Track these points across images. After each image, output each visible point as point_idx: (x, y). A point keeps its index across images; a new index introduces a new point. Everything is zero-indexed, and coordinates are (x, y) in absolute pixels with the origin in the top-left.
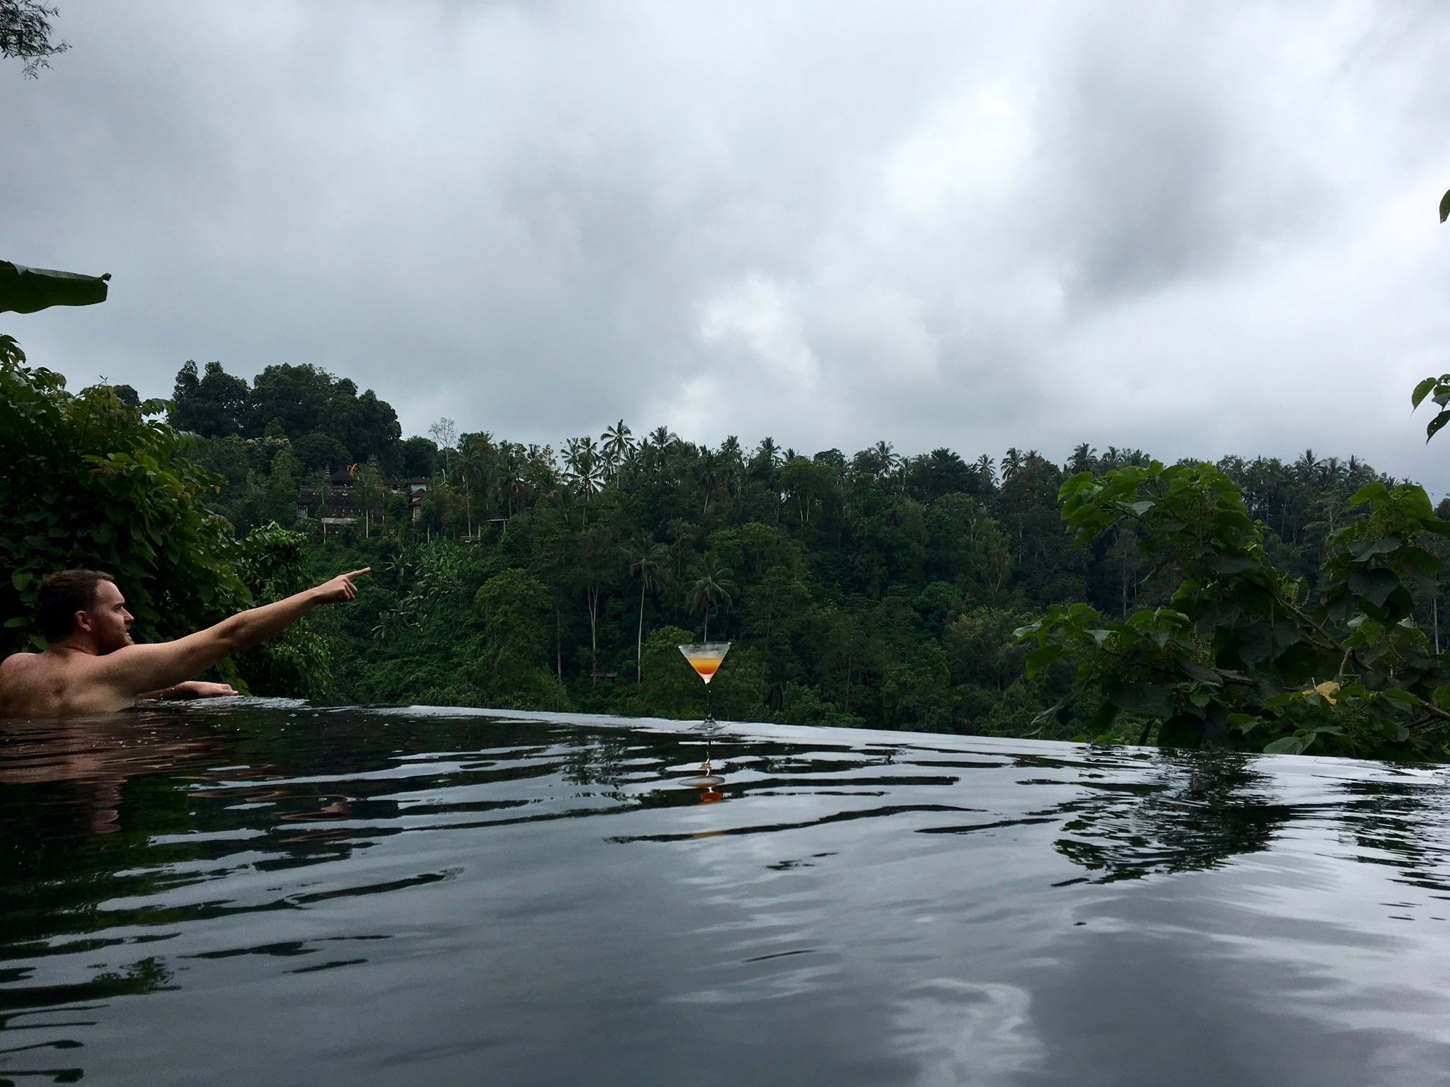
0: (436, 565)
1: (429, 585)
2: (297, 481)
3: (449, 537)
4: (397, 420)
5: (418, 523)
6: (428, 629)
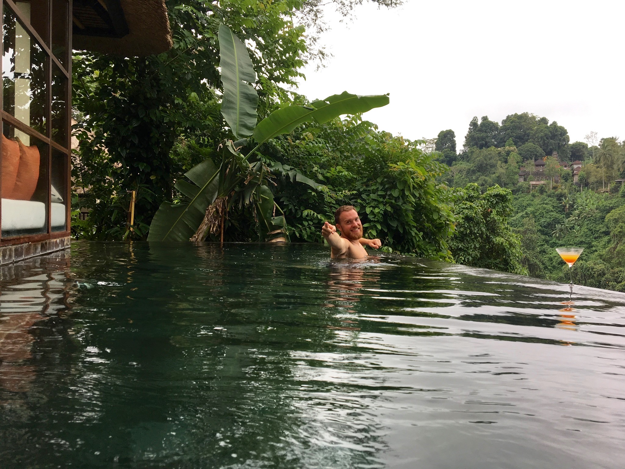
0: (585, 203)
1: (581, 212)
2: (519, 165)
3: (593, 189)
5: (576, 183)
6: (580, 233)
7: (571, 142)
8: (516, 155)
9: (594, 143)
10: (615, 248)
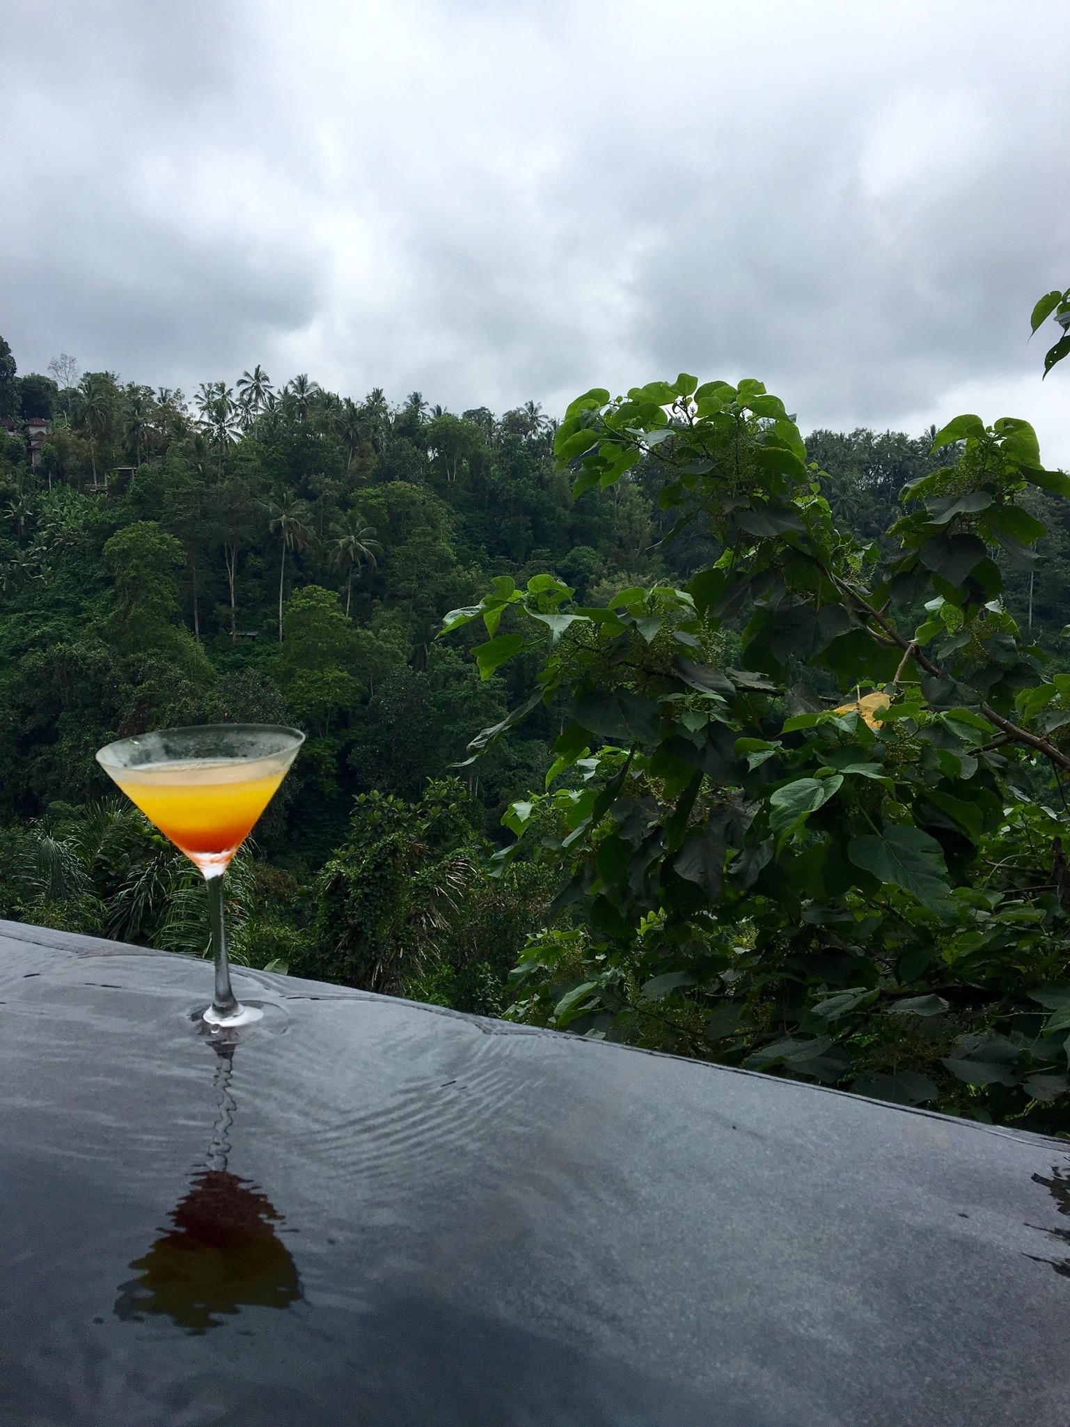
0: (59, 515)
1: (52, 536)
3: (74, 486)
5: (38, 469)
6: (53, 582)
9: (68, 381)
10: (126, 612)
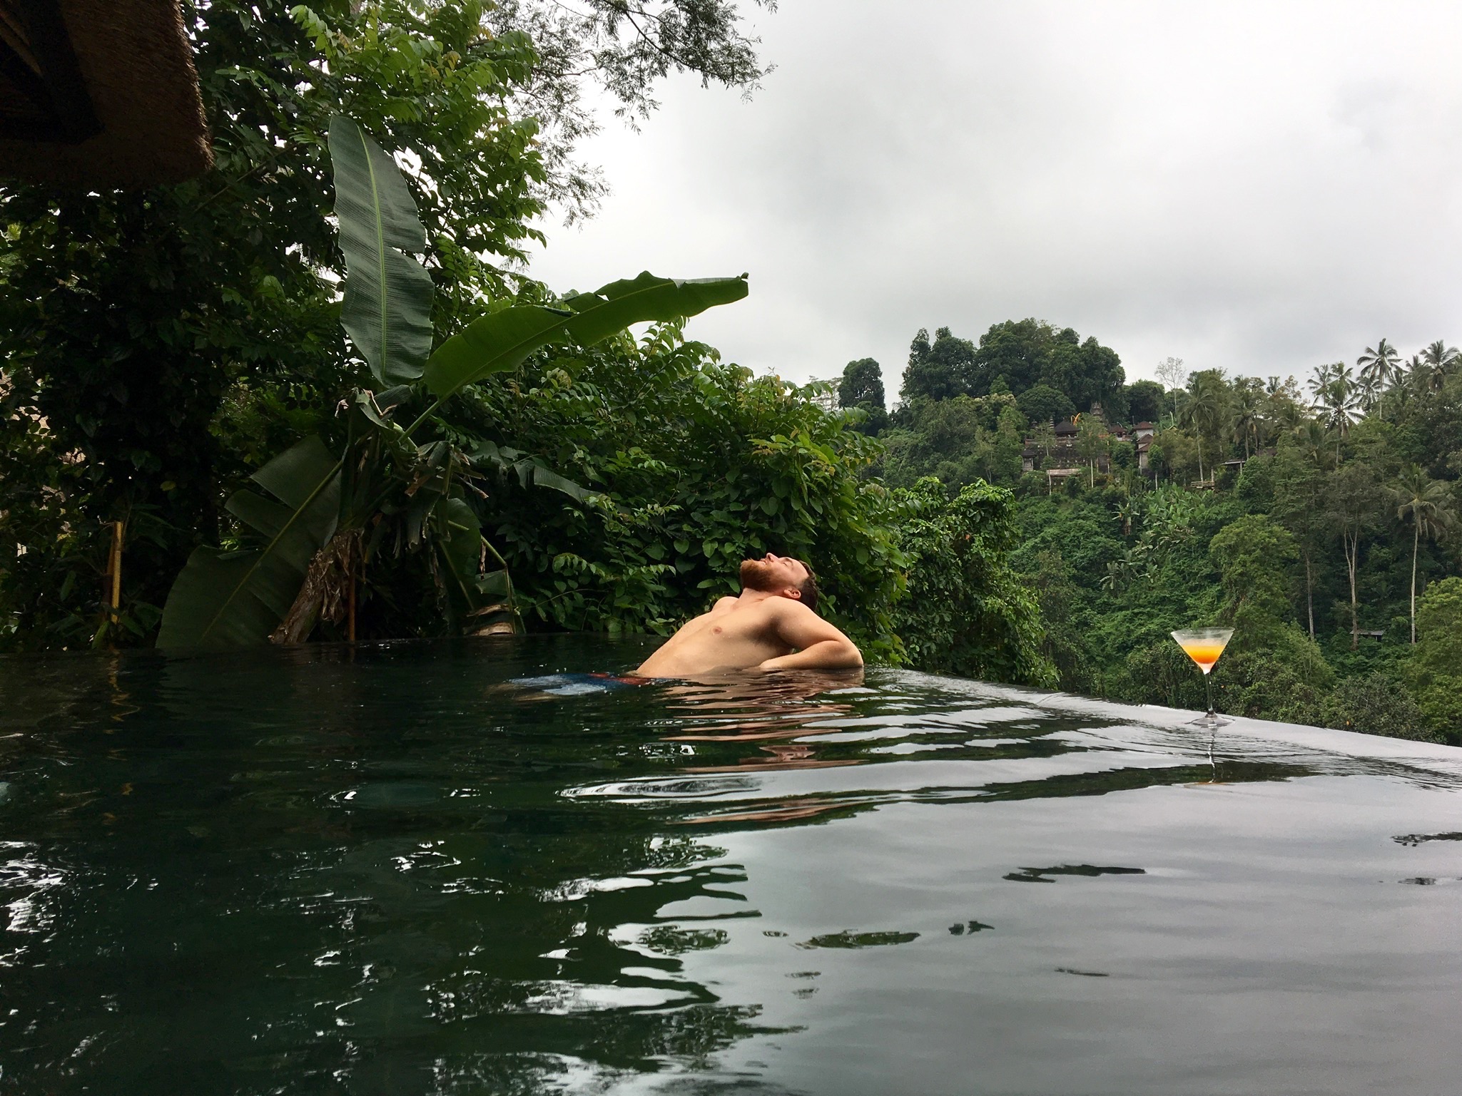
0: (1165, 514)
1: (1158, 534)
2: (1023, 435)
3: (1179, 484)
4: (1121, 365)
5: (1145, 471)
6: (1159, 580)
7: (1129, 381)
8: (1014, 412)
9: (1175, 383)
10: (1233, 610)
